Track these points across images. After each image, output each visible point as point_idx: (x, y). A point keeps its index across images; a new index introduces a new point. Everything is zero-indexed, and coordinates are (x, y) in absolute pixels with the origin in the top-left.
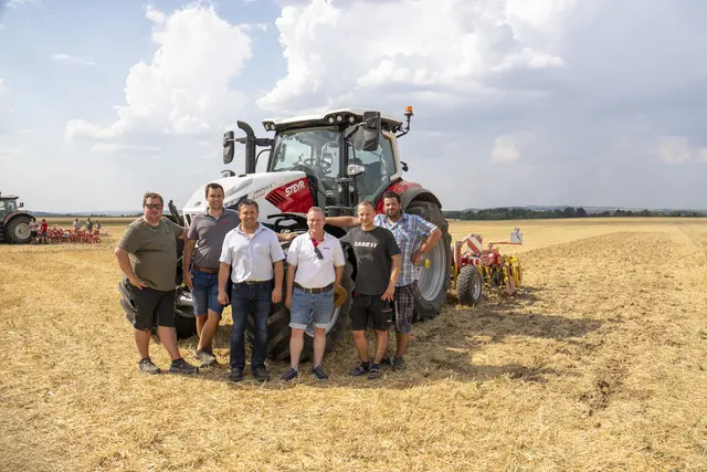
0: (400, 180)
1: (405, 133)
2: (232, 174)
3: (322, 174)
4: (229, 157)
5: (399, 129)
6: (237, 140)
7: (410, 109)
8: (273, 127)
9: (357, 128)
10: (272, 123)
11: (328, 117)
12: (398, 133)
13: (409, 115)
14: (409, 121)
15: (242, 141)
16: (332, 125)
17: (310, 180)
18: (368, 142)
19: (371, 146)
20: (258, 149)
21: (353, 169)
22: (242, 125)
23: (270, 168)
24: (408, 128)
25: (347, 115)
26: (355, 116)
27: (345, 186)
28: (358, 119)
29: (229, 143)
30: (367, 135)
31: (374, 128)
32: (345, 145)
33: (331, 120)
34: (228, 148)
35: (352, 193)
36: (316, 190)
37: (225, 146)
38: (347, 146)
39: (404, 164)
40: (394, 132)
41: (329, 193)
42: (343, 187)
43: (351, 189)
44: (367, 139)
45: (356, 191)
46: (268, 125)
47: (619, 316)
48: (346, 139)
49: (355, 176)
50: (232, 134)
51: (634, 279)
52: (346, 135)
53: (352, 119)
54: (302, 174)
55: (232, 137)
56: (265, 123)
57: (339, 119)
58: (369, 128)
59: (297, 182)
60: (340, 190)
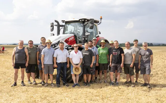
0: (98, 36)
1: (100, 24)
2: (54, 35)
3: (78, 35)
4: (52, 30)
5: (98, 23)
6: (55, 25)
7: (101, 17)
8: (64, 22)
9: (88, 23)
10: (64, 21)
11: (80, 20)
12: (98, 24)
13: (101, 19)
14: (101, 20)
15: (56, 25)
16: (81, 22)
17: (75, 36)
18: (91, 27)
19: (92, 28)
20: (61, 28)
21: (87, 34)
22: (56, 21)
23: (64, 33)
24: (101, 22)
25: (85, 19)
26: (87, 20)
27: (85, 38)
28: (88, 20)
29: (52, 26)
30: (91, 25)
31: (93, 23)
32: (84, 27)
33: (81, 21)
34: (52, 27)
35: (86, 40)
36: (77, 39)
37: (51, 27)
38: (85, 27)
39: (100, 32)
40: (97, 23)
41: (80, 40)
42: (84, 38)
43: (86, 39)
44: (90, 26)
45: (87, 39)
46: (63, 21)
47: (157, 73)
48: (85, 26)
49: (87, 36)
50: (53, 23)
51: (164, 64)
52: (85, 25)
53: (86, 20)
54: (73, 35)
55: (53, 24)
56: (62, 21)
57: (83, 20)
58: (91, 23)
59: (72, 37)
60: (83, 39)
